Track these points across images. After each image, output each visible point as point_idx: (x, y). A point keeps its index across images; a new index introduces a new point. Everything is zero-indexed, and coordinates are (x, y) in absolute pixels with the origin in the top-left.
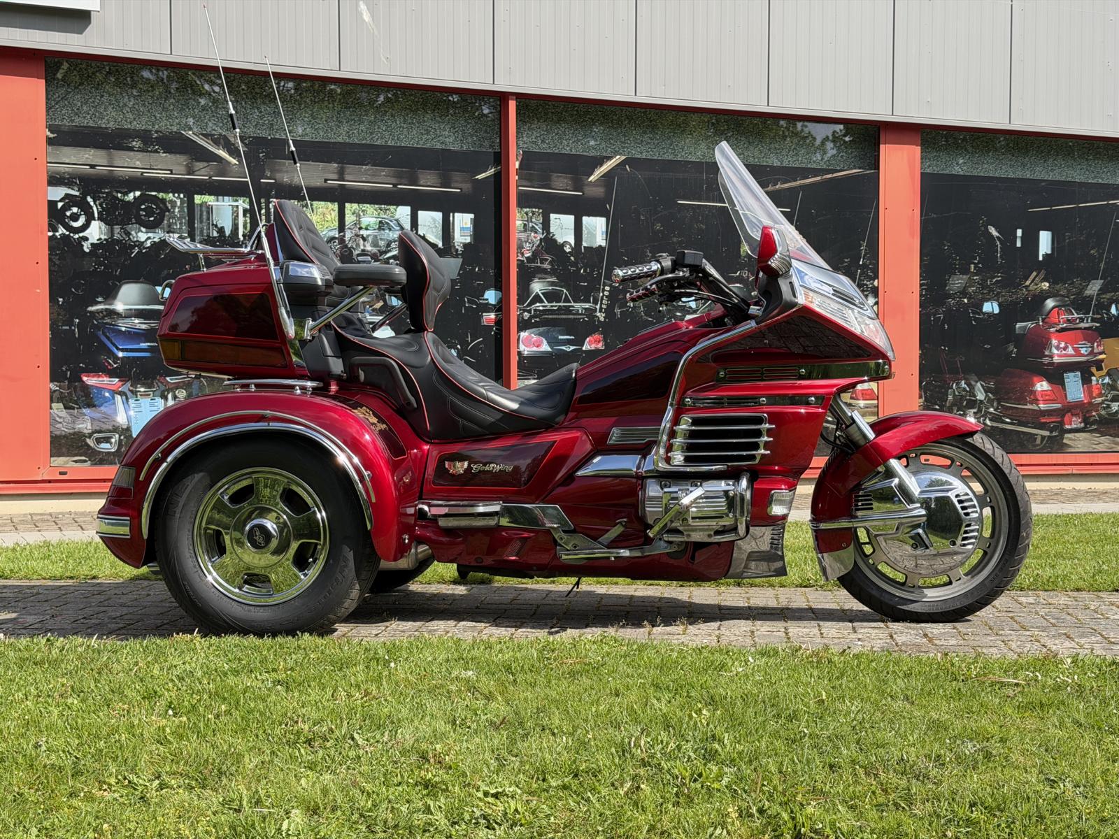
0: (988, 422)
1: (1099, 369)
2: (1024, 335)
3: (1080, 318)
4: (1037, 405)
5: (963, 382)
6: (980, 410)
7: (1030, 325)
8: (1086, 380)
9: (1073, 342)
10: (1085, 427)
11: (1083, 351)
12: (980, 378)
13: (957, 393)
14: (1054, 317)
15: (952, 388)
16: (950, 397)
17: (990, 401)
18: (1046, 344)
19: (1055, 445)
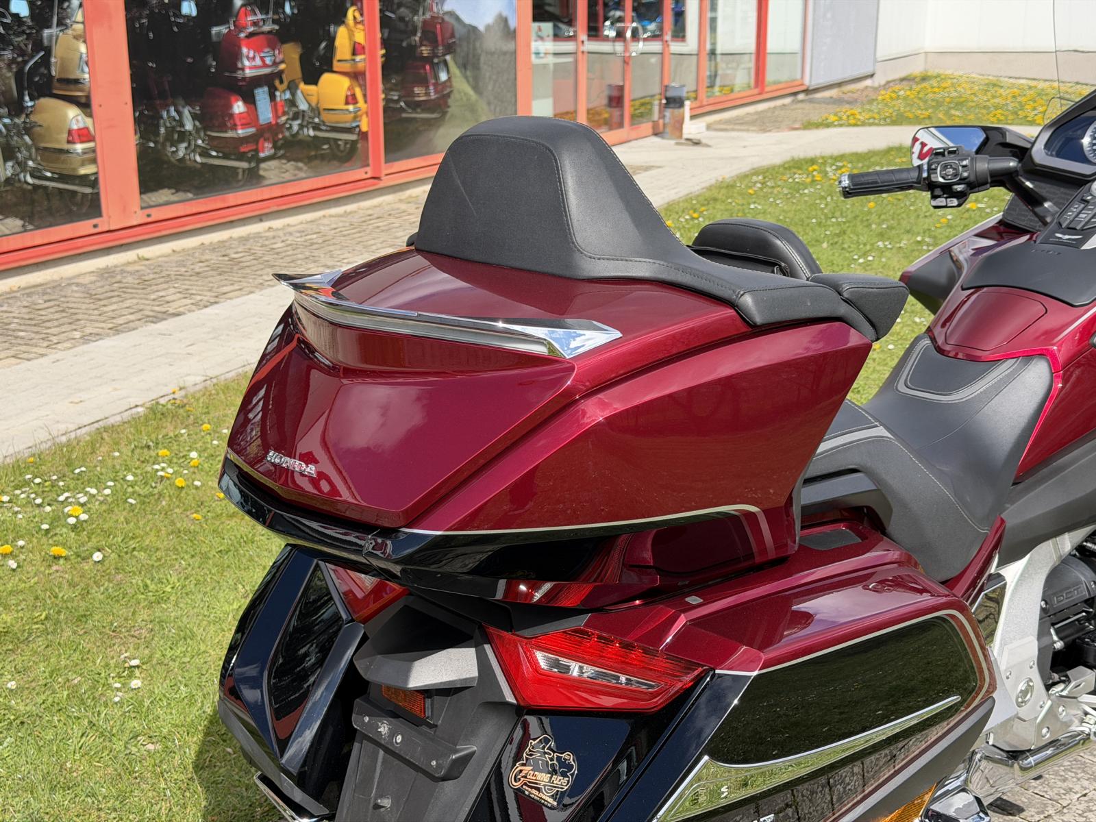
0: (198, 159)
1: (281, 82)
2: (219, 43)
3: (264, 20)
4: (236, 129)
5: (172, 109)
6: (189, 144)
7: (223, 29)
8: (272, 97)
9: (258, 50)
10: (275, 154)
11: (268, 61)
12: (189, 103)
13: (168, 125)
14: (242, 22)
15: (162, 118)
16: (162, 130)
17: (197, 130)
18: (237, 56)
19: (253, 177)
